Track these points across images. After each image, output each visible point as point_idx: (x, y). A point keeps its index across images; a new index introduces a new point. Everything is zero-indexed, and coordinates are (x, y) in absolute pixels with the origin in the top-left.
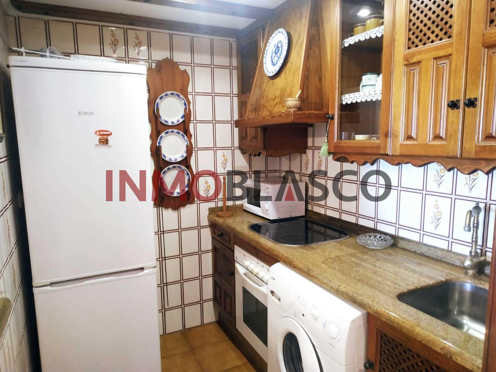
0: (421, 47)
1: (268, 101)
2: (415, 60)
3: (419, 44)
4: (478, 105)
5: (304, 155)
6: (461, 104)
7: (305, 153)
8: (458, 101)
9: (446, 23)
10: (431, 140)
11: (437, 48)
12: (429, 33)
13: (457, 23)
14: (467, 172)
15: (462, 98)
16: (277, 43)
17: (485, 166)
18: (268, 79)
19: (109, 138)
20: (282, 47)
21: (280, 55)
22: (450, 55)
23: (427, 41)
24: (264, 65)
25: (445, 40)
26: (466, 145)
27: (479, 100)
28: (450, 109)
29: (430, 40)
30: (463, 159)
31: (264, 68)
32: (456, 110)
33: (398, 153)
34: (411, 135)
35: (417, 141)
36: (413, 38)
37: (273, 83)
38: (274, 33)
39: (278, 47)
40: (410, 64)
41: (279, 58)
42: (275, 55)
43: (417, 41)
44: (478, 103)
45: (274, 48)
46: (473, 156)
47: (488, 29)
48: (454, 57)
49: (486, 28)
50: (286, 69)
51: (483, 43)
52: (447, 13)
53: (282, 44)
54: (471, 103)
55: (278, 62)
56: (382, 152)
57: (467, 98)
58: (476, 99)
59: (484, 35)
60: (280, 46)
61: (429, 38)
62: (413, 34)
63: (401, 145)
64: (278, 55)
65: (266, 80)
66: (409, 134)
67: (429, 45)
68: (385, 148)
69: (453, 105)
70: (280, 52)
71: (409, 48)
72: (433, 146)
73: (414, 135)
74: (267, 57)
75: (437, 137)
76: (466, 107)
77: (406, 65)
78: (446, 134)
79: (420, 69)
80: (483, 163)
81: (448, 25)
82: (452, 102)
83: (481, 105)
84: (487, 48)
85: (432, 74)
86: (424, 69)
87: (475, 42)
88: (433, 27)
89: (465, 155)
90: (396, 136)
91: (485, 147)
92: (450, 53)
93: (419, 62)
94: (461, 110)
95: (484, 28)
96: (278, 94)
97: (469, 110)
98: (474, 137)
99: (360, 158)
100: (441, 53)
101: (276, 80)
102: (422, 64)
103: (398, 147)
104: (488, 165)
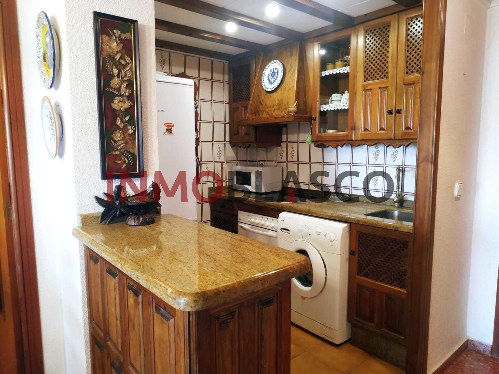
0: (371, 81)
1: (268, 108)
2: (368, 88)
3: (371, 79)
4: (402, 113)
5: (279, 148)
6: (394, 112)
7: (280, 146)
8: (392, 110)
9: (385, 70)
10: (378, 130)
11: (380, 83)
12: (376, 75)
13: (391, 71)
14: (397, 147)
15: (394, 109)
16: (273, 69)
17: (405, 143)
18: (265, 93)
19: (173, 128)
20: (277, 72)
21: (276, 78)
22: (388, 87)
23: (375, 78)
24: (262, 83)
25: (385, 79)
26: (397, 132)
27: (402, 110)
28: (388, 114)
29: (377, 78)
30: (396, 140)
31: (263, 85)
32: (391, 115)
33: (359, 138)
34: (367, 128)
35: (371, 131)
36: (367, 76)
37: (270, 96)
38: (271, 63)
39: (274, 72)
40: (366, 90)
41: (275, 80)
42: (271, 77)
43: (369, 78)
44: (402, 111)
45: (270, 72)
46: (400, 138)
47: (405, 76)
48: (389, 88)
49: (405, 75)
50: (282, 87)
51: (403, 83)
52: (385, 65)
53: (277, 71)
54: (399, 112)
55: (275, 82)
56: (349, 139)
57: (396, 109)
58: (401, 110)
59: (404, 79)
60: (276, 72)
61: (376, 77)
62: (367, 74)
63: (361, 134)
64: (275, 77)
65: (264, 93)
66: (366, 128)
67: (376, 81)
68: (352, 136)
69: (390, 112)
70: (276, 75)
71: (365, 81)
72: (380, 133)
73: (369, 128)
74: (264, 78)
75: (382, 129)
76: (396, 113)
77: (363, 90)
78: (386, 127)
79: (372, 93)
80: (405, 141)
81: (386, 72)
82: (390, 111)
83: (404, 112)
84: (406, 85)
85: (378, 96)
86: (374, 93)
87: (400, 82)
88: (378, 72)
89: (396, 138)
90: (359, 129)
91: (406, 133)
92: (388, 86)
93: (371, 89)
94: (394, 115)
95: (403, 75)
96: (276, 103)
97: (397, 115)
98: (400, 129)
99: (334, 144)
100: (383, 85)
101: (273, 94)
102: (373, 90)
103: (359, 135)
104: (407, 142)
